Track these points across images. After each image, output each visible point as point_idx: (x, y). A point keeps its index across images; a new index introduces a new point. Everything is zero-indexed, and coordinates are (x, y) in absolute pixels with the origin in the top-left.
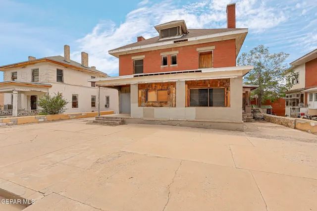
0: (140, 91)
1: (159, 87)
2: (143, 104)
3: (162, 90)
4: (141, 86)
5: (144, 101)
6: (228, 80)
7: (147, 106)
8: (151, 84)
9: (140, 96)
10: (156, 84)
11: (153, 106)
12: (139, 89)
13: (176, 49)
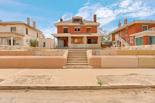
0: (72, 39)
1: (78, 38)
2: (73, 43)
3: (79, 39)
4: (72, 37)
5: (73, 42)
6: (97, 37)
7: (74, 44)
8: (76, 37)
9: (72, 40)
10: (77, 37)
11: (76, 44)
12: (71, 38)
13: (80, 26)
